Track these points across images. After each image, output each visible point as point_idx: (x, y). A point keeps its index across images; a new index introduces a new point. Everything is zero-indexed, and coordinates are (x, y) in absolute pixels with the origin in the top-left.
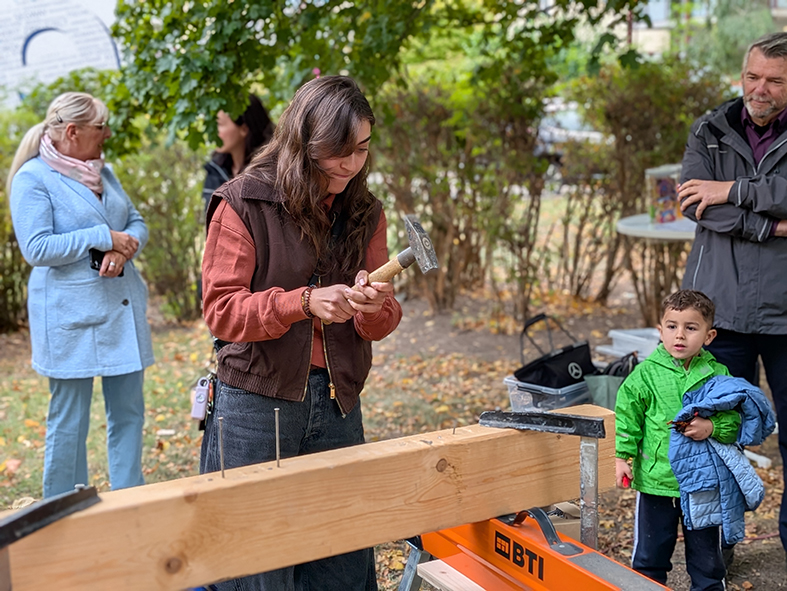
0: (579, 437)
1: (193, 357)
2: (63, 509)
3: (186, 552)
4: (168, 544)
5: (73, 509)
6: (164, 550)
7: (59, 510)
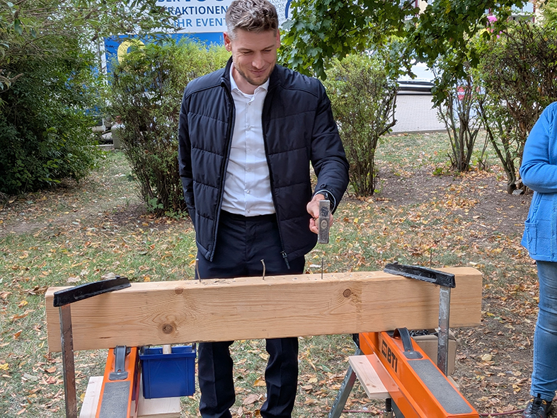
0: (439, 286)
1: (356, 220)
2: (106, 288)
3: (176, 322)
4: (164, 316)
5: (112, 289)
6: (163, 319)
7: (103, 289)
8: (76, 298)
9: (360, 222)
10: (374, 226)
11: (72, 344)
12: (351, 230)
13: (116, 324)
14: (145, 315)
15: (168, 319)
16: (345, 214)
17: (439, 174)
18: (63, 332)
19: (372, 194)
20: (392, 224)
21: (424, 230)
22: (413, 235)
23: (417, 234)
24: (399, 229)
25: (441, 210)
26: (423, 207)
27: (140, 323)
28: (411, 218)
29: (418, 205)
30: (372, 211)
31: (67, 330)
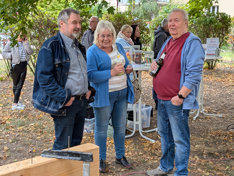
0: (83, 161)
17: (1, 80)
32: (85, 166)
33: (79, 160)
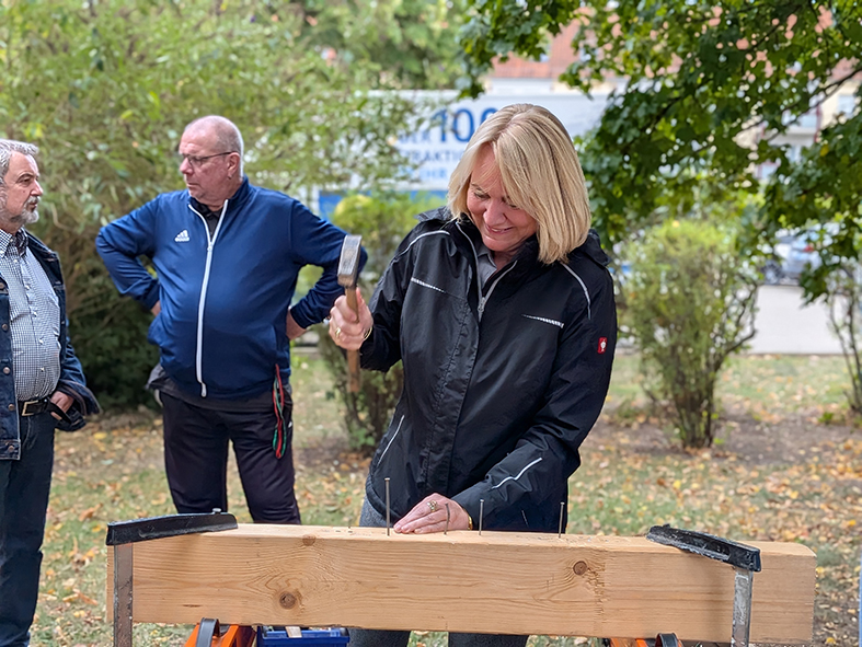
0: (732, 566)
1: (677, 484)
2: (195, 526)
3: (301, 591)
4: (284, 579)
5: (205, 528)
6: (281, 584)
7: (190, 527)
8: (143, 536)
9: (683, 487)
10: (706, 496)
11: (130, 607)
12: (667, 498)
13: (209, 585)
14: (255, 575)
15: (289, 585)
16: (661, 474)
17: (828, 421)
18: (117, 587)
19: (709, 446)
20: (737, 494)
21: (790, 508)
22: (769, 514)
23: (777, 512)
24: (747, 504)
25: (824, 478)
26: (794, 472)
27: (245, 588)
28: (770, 487)
29: (785, 469)
30: (705, 472)
31: (124, 585)
32: (739, 580)
33: (724, 561)
